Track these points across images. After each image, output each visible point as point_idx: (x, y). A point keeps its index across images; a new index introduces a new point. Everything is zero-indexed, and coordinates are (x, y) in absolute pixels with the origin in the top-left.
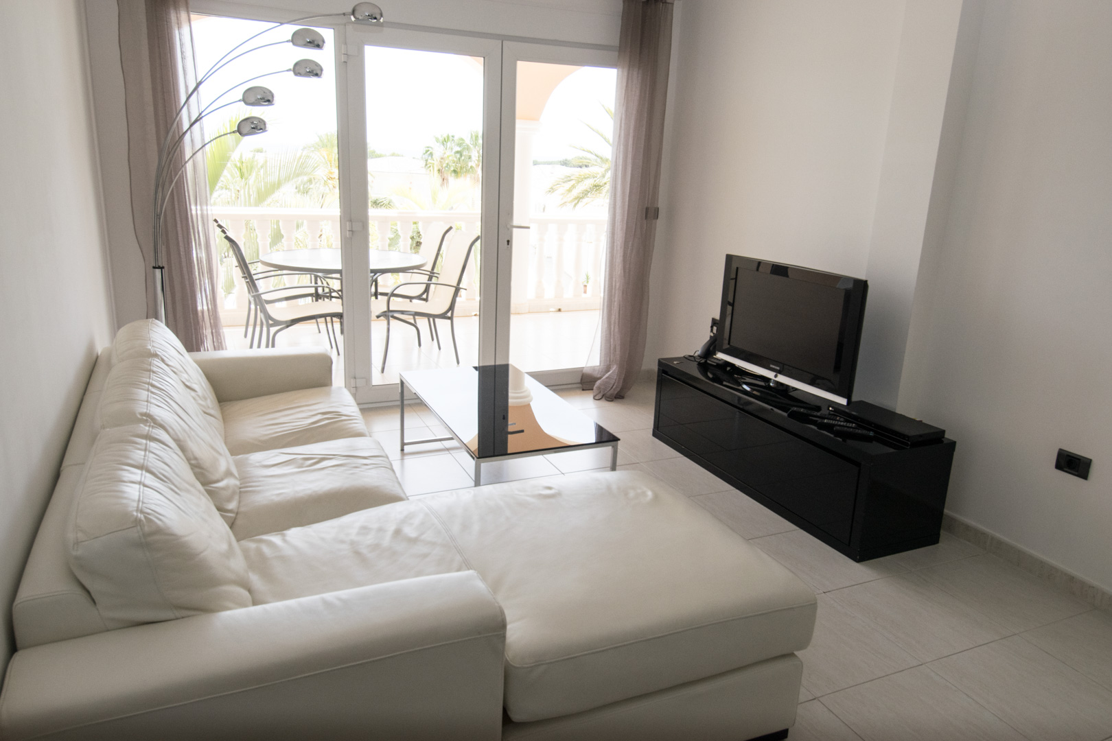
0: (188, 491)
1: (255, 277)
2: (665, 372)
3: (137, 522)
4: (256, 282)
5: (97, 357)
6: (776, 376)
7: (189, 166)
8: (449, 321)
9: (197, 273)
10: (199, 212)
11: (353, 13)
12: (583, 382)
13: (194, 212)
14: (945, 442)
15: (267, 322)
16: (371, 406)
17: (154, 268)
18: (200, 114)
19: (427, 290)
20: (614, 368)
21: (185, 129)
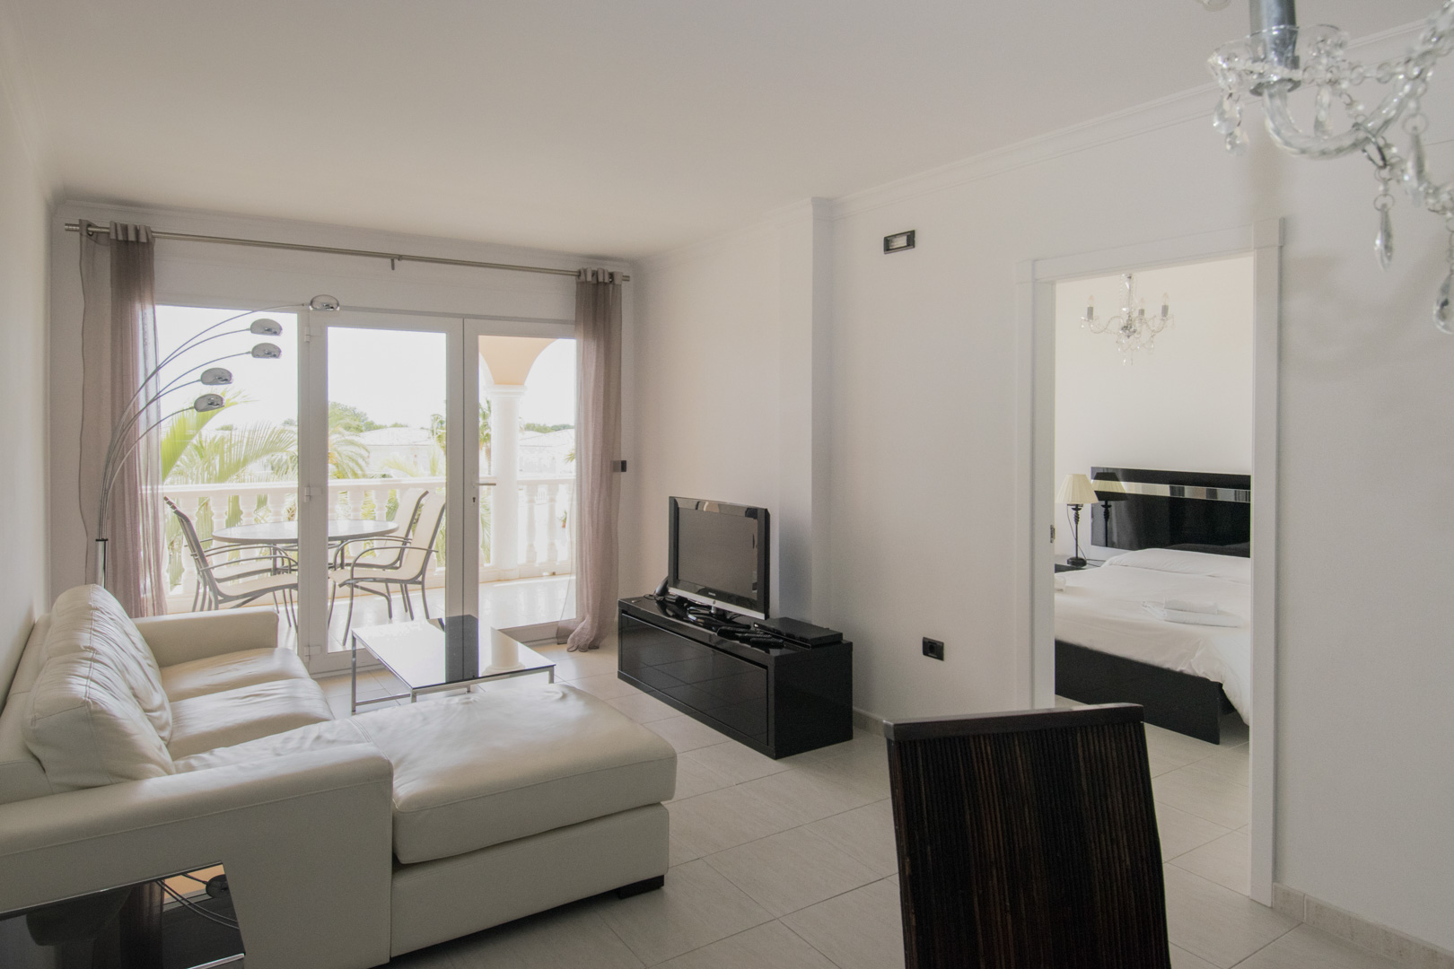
0: (124, 700)
1: (206, 554)
2: (624, 612)
3: (85, 703)
4: (207, 558)
5: (34, 625)
6: (714, 603)
7: (142, 442)
8: (420, 586)
9: (142, 540)
10: (149, 492)
11: (311, 303)
12: (559, 636)
13: (144, 492)
14: (843, 642)
15: (216, 598)
16: (325, 675)
17: (97, 540)
18: (158, 394)
19: (400, 558)
20: (588, 618)
21: (141, 408)
